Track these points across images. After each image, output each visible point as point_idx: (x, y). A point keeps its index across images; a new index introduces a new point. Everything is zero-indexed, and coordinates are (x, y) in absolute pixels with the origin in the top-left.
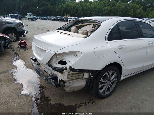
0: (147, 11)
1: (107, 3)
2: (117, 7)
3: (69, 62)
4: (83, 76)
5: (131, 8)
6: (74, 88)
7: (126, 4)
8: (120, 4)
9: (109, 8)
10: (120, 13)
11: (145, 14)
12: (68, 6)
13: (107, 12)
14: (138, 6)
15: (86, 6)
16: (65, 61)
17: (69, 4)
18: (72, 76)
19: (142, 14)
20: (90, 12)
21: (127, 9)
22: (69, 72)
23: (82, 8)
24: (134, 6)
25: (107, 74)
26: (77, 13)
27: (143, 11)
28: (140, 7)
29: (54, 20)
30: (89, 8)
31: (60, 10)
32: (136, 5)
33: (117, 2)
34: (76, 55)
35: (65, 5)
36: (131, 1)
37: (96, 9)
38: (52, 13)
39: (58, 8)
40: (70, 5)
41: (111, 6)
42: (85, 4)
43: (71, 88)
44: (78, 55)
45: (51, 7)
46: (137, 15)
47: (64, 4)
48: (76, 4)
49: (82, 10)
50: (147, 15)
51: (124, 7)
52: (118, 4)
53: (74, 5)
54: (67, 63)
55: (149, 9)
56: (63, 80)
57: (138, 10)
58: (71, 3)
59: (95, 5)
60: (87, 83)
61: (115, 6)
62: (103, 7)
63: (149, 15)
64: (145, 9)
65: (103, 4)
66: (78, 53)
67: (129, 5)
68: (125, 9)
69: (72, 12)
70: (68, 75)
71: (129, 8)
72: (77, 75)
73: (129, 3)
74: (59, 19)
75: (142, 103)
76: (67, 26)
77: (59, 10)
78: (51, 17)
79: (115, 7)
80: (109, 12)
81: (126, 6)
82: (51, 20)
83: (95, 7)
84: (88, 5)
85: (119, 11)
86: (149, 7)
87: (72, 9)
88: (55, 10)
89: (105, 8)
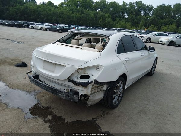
0: (115, 21)
1: (75, 9)
2: (86, 14)
3: (93, 75)
4: (103, 88)
5: (100, 17)
6: (94, 101)
7: (95, 12)
8: (89, 12)
9: (78, 15)
10: (90, 21)
11: (114, 23)
12: (27, 8)
13: (76, 20)
14: (107, 15)
15: (50, 10)
16: (87, 75)
17: (28, 6)
18: (95, 89)
19: (111, 24)
20: (56, 18)
21: (96, 17)
22: (93, 86)
23: (45, 12)
24: (103, 15)
25: (118, 84)
26: (40, 18)
27: (112, 20)
28: (109, 16)
29: (8, 25)
30: (54, 13)
31: (16, 12)
32: (104, 14)
33: (86, 9)
34: (98, 69)
35: (22, 7)
36: (99, 9)
37: (63, 15)
38: (4, 16)
39: (13, 10)
40: (30, 8)
41: (80, 13)
42: (49, 7)
43: (92, 102)
44: (100, 68)
45: (3, 8)
46: (106, 25)
47: (21, 5)
48: (38, 7)
49: (46, 15)
50: (116, 25)
51: (93, 15)
52: (87, 11)
53: (35, 8)
54: (91, 76)
55: (117, 19)
56: (87, 94)
57: (107, 19)
58: (31, 5)
59: (61, 10)
60: (105, 95)
61: (84, 13)
62: (71, 14)
63: (118, 25)
64: (113, 19)
65: (71, 10)
66: (99, 67)
67: (98, 13)
68: (95, 18)
69: (33, 16)
70: (91, 89)
71: (98, 16)
72: (98, 88)
73: (97, 11)
74: (16, 25)
75: (145, 107)
76: (65, 38)
77: (14, 13)
78: (4, 21)
79: (84, 15)
80: (77, 19)
81: (95, 14)
82: (3, 25)
83: (62, 13)
84: (53, 9)
85: (89, 19)
86: (117, 17)
87: (33, 13)
88: (9, 12)
89: (73, 15)
